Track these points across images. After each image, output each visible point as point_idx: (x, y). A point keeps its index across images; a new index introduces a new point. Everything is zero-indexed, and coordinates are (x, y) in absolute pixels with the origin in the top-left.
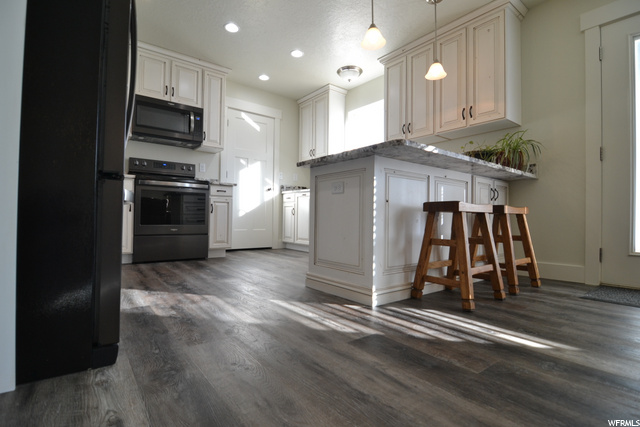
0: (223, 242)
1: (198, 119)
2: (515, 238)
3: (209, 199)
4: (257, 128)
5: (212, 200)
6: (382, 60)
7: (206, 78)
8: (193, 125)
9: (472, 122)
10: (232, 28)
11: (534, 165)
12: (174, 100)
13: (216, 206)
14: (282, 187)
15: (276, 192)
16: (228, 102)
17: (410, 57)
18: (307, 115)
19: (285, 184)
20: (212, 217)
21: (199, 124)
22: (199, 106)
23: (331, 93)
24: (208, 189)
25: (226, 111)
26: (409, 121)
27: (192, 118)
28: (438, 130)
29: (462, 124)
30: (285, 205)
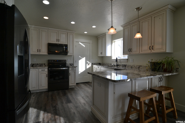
0: (73, 84)
1: (66, 48)
2: (166, 98)
3: (69, 72)
4: (84, 46)
5: (70, 72)
6: (122, 26)
7: (68, 35)
8: (64, 49)
9: (153, 51)
10: (73, 23)
11: (178, 68)
12: (59, 43)
13: (71, 73)
14: (93, 64)
15: (90, 66)
16: (75, 40)
17: (131, 26)
18: (100, 41)
19: (94, 62)
20: (70, 77)
21: (67, 49)
22: (66, 44)
23: (107, 35)
24: (69, 69)
25: (75, 43)
26: (131, 48)
27: (64, 47)
28: (141, 52)
29: (149, 51)
30: (93, 69)
